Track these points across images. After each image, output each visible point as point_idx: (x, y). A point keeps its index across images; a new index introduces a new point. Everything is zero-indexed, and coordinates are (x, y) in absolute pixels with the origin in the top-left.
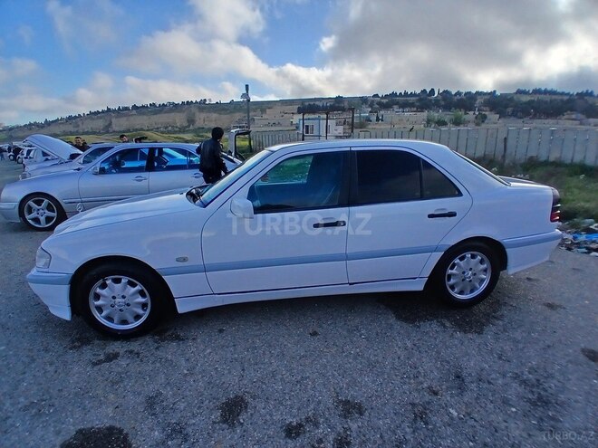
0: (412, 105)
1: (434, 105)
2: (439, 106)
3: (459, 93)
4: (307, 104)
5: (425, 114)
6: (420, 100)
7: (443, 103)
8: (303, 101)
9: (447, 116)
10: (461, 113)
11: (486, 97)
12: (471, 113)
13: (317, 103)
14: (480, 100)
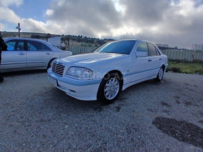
0: (76, 40)
1: (83, 41)
2: (84, 41)
3: (89, 38)
4: (35, 35)
5: (80, 43)
6: (78, 39)
7: (85, 40)
8: (33, 34)
9: (87, 44)
10: (91, 44)
11: (97, 40)
12: (94, 44)
13: (40, 35)
14: (95, 41)
